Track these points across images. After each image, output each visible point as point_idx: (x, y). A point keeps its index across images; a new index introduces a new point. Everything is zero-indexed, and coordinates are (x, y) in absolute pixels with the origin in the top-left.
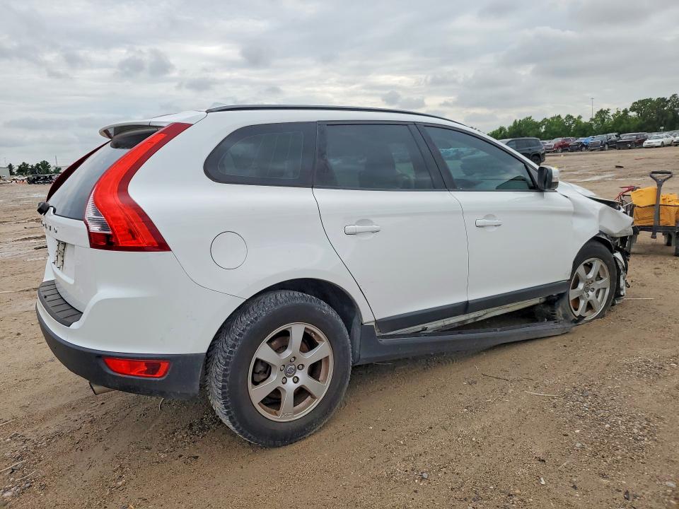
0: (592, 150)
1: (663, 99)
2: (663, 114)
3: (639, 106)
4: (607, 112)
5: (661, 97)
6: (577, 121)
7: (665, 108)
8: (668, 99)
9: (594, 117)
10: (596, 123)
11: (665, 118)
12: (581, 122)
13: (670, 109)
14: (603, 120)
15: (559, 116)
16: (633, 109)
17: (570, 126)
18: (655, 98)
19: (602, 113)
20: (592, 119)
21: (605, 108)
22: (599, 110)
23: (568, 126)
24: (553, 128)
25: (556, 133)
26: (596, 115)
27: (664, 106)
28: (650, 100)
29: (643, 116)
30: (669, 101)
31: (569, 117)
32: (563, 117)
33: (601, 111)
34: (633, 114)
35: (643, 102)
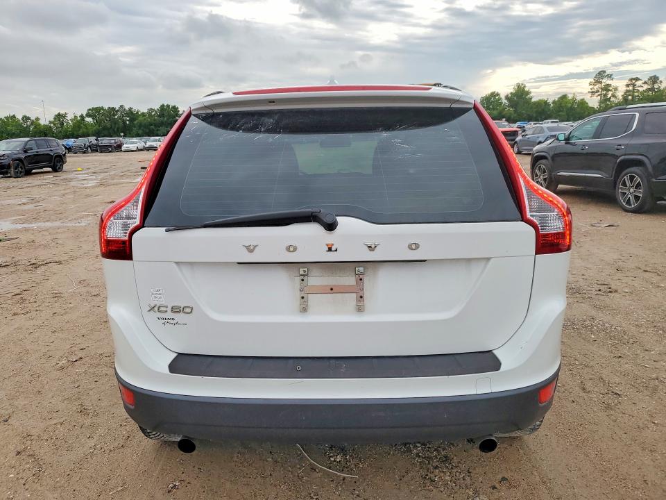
0: (76, 153)
1: (113, 109)
2: (115, 122)
3: (94, 112)
4: (64, 116)
5: (111, 107)
6: (35, 123)
7: (116, 117)
8: (117, 109)
9: (52, 120)
10: (54, 125)
11: (117, 126)
12: (40, 124)
13: (120, 118)
14: (62, 124)
15: (14, 116)
16: (88, 115)
17: (28, 127)
18: (106, 107)
19: (59, 117)
20: (50, 122)
21: (62, 112)
22: (57, 113)
23: (27, 127)
24: (9, 128)
25: (14, 134)
26: (55, 119)
27: (114, 115)
28: (102, 108)
29: (98, 122)
30: (118, 111)
31: (26, 118)
32: (19, 117)
33: (59, 114)
34: (89, 120)
35: (97, 110)
